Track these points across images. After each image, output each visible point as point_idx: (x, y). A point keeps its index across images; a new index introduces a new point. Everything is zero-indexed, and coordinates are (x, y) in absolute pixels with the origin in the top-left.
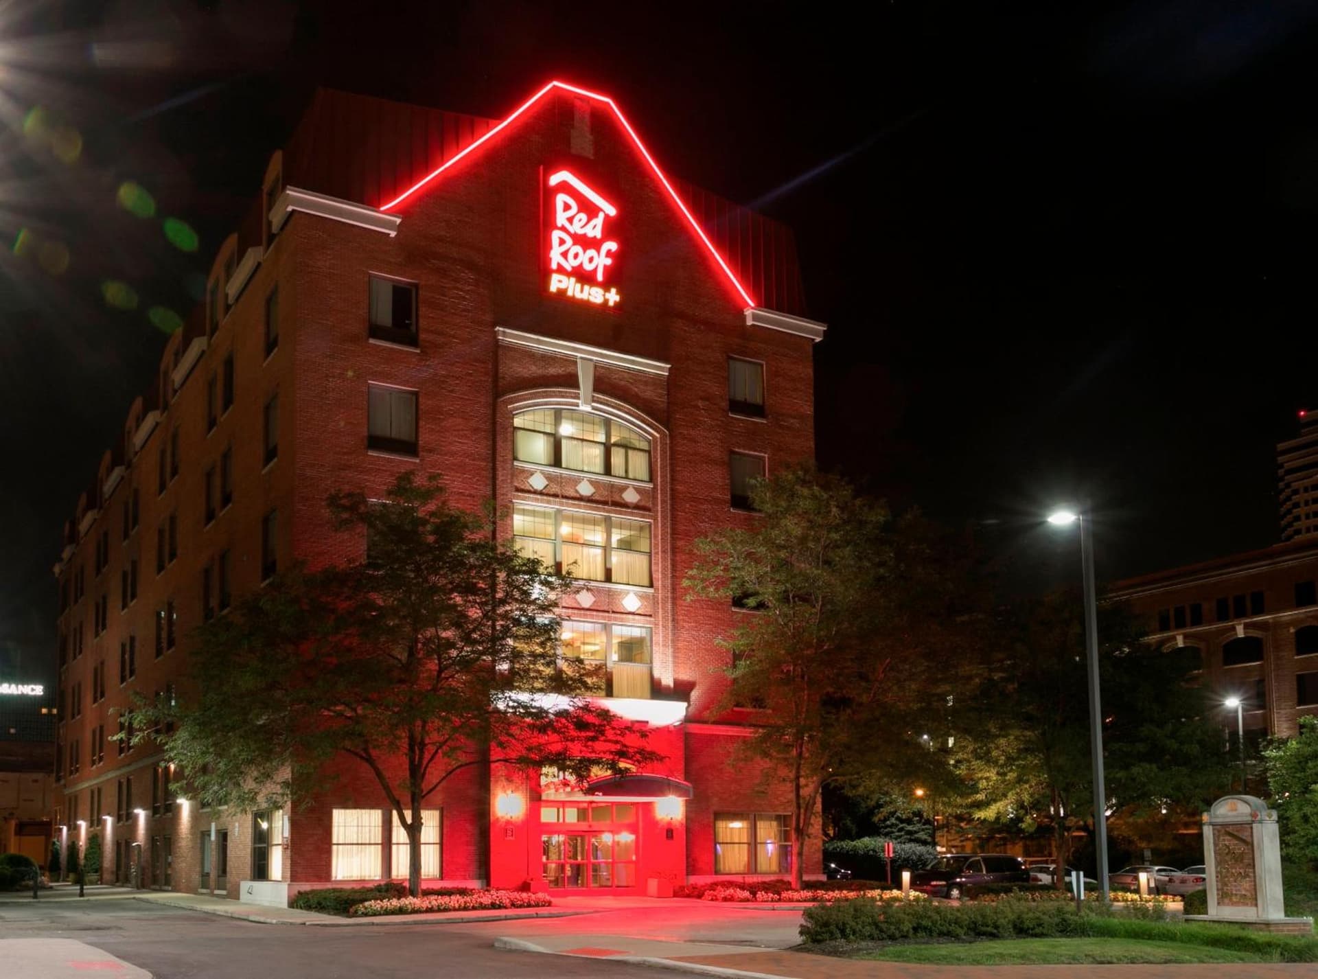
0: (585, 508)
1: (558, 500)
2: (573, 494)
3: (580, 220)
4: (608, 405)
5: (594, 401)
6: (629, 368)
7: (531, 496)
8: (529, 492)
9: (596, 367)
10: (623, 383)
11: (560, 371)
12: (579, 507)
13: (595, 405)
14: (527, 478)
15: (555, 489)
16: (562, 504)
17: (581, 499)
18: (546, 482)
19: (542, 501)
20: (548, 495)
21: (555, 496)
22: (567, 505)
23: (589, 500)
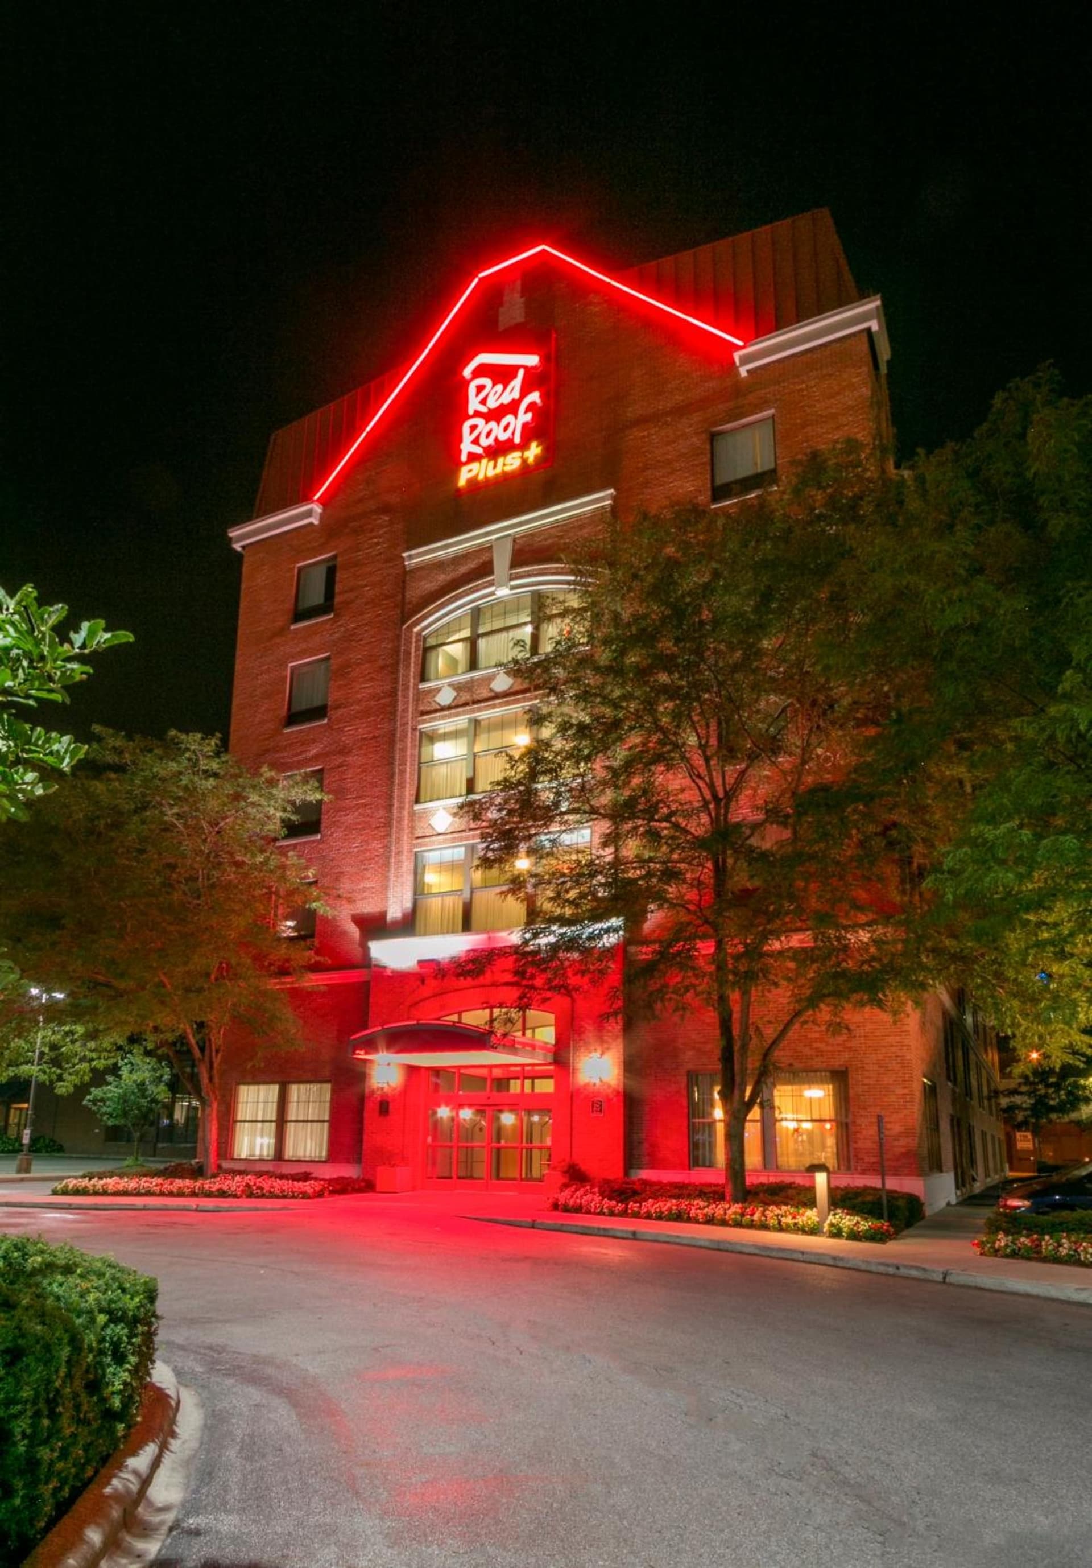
0: (501, 705)
1: (468, 708)
2: (485, 694)
3: (496, 393)
4: (529, 576)
5: (511, 579)
6: (557, 521)
7: (438, 714)
8: (436, 711)
9: (514, 541)
10: (550, 541)
11: (473, 566)
12: (494, 707)
13: (513, 583)
14: (434, 696)
15: (465, 697)
16: (473, 711)
17: (497, 696)
18: (455, 694)
19: (449, 716)
20: (457, 707)
21: (466, 704)
22: (480, 710)
23: (506, 694)
